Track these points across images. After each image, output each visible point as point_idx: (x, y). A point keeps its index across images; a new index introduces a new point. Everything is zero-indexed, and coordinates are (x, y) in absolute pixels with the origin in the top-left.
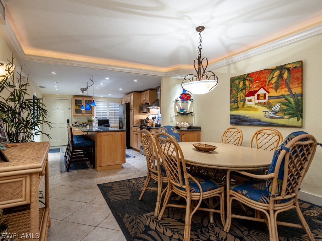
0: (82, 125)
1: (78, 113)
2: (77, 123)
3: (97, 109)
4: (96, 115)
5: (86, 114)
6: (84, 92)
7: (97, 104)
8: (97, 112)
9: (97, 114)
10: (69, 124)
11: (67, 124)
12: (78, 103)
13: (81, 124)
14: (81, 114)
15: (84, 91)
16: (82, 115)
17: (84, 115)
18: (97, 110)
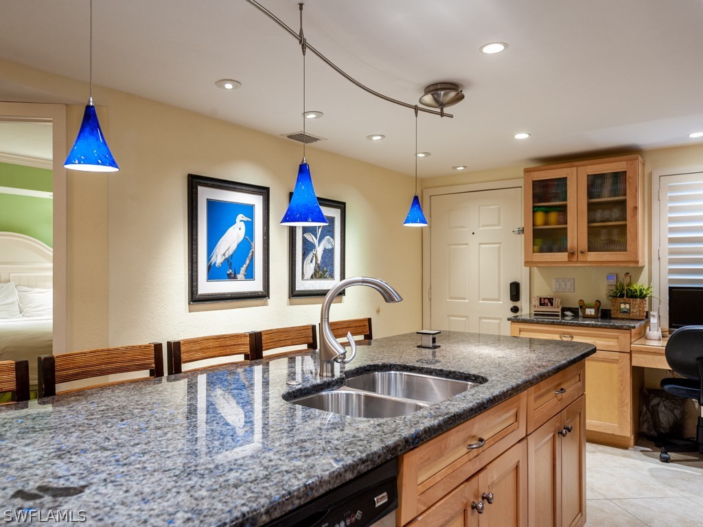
0: (580, 314)
1: (550, 250)
2: (551, 300)
3: (671, 220)
4: (666, 257)
5: (592, 256)
6: (447, 110)
7: (672, 189)
8: (671, 241)
9: (672, 252)
10: (517, 304)
11: (511, 304)
12: (556, 197)
13: (575, 312)
14: (563, 256)
15: (442, 105)
16: (570, 261)
17: (581, 258)
18: (672, 230)
